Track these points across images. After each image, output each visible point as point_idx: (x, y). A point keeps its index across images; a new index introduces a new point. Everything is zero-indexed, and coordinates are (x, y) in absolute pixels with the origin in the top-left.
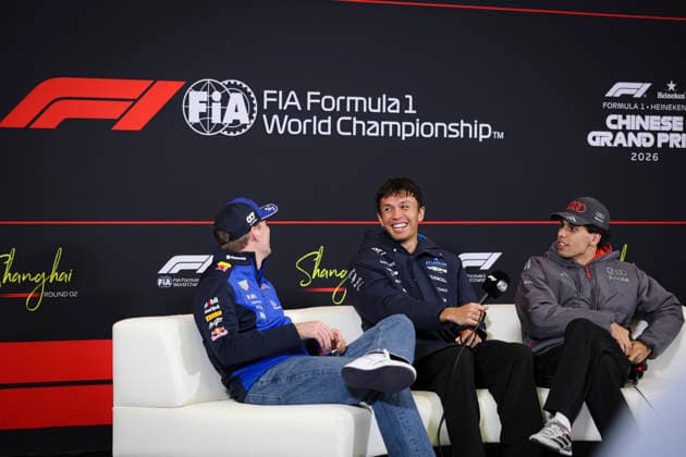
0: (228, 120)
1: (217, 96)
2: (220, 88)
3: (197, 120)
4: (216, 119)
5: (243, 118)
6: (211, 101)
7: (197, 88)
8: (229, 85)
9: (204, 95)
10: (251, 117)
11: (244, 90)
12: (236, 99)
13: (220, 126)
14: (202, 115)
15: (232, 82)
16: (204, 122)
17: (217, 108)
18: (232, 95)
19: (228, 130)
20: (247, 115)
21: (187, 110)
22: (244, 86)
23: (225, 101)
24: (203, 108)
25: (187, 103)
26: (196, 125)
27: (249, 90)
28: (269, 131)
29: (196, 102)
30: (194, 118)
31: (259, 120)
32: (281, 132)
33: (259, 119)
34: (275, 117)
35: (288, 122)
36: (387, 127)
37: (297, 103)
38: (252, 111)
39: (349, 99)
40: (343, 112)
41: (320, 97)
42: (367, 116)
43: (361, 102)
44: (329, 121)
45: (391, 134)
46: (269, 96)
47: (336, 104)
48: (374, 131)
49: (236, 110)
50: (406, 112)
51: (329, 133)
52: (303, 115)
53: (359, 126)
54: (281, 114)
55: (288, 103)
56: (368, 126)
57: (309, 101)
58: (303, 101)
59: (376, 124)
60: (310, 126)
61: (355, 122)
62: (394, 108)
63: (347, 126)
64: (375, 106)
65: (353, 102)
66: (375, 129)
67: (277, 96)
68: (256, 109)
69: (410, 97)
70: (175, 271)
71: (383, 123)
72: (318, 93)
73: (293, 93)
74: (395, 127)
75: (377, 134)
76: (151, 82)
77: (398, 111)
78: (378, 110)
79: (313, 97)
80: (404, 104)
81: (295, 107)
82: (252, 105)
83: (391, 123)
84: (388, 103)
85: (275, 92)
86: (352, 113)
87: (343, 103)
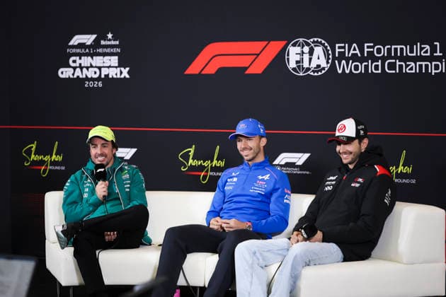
0: (313, 65)
1: (306, 49)
2: (308, 44)
3: (295, 66)
4: (306, 65)
5: (323, 63)
6: (303, 53)
7: (294, 45)
8: (314, 42)
9: (298, 49)
10: (328, 62)
11: (323, 45)
12: (318, 51)
13: (308, 69)
14: (297, 62)
15: (316, 39)
16: (299, 67)
17: (306, 57)
18: (316, 48)
19: (314, 71)
20: (325, 61)
21: (288, 59)
22: (323, 42)
23: (311, 52)
24: (298, 58)
25: (288, 55)
26: (294, 69)
27: (326, 44)
28: (340, 72)
29: (294, 54)
30: (292, 65)
31: (333, 65)
32: (347, 72)
33: (333, 63)
34: (344, 62)
35: (352, 65)
36: (421, 66)
37: (357, 52)
38: (329, 59)
39: (393, 47)
40: (390, 56)
41: (373, 47)
42: (406, 59)
43: (402, 49)
44: (379, 63)
45: (424, 71)
46: (339, 48)
47: (384, 52)
48: (411, 69)
49: (319, 58)
50: (435, 54)
51: (380, 71)
52: (362, 60)
53: (401, 66)
54: (347, 60)
55: (352, 52)
56: (407, 66)
57: (366, 50)
58: (362, 51)
59: (413, 64)
60: (366, 67)
61: (398, 63)
62: (426, 52)
63: (392, 66)
64: (412, 51)
65: (396, 49)
66: (412, 68)
67: (344, 47)
68: (331, 57)
69: (438, 44)
70: (283, 163)
71: (418, 63)
72: (372, 44)
73: (355, 45)
74: (427, 66)
75: (414, 71)
76: (267, 42)
77: (429, 54)
78: (415, 54)
79: (368, 47)
80: (434, 49)
81: (357, 54)
82: (329, 55)
83: (424, 63)
84: (421, 49)
85: (343, 45)
86: (396, 57)
87: (389, 50)
